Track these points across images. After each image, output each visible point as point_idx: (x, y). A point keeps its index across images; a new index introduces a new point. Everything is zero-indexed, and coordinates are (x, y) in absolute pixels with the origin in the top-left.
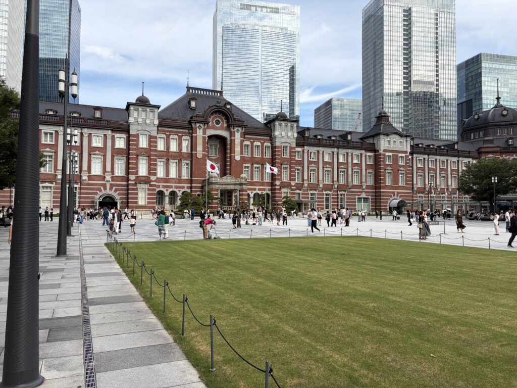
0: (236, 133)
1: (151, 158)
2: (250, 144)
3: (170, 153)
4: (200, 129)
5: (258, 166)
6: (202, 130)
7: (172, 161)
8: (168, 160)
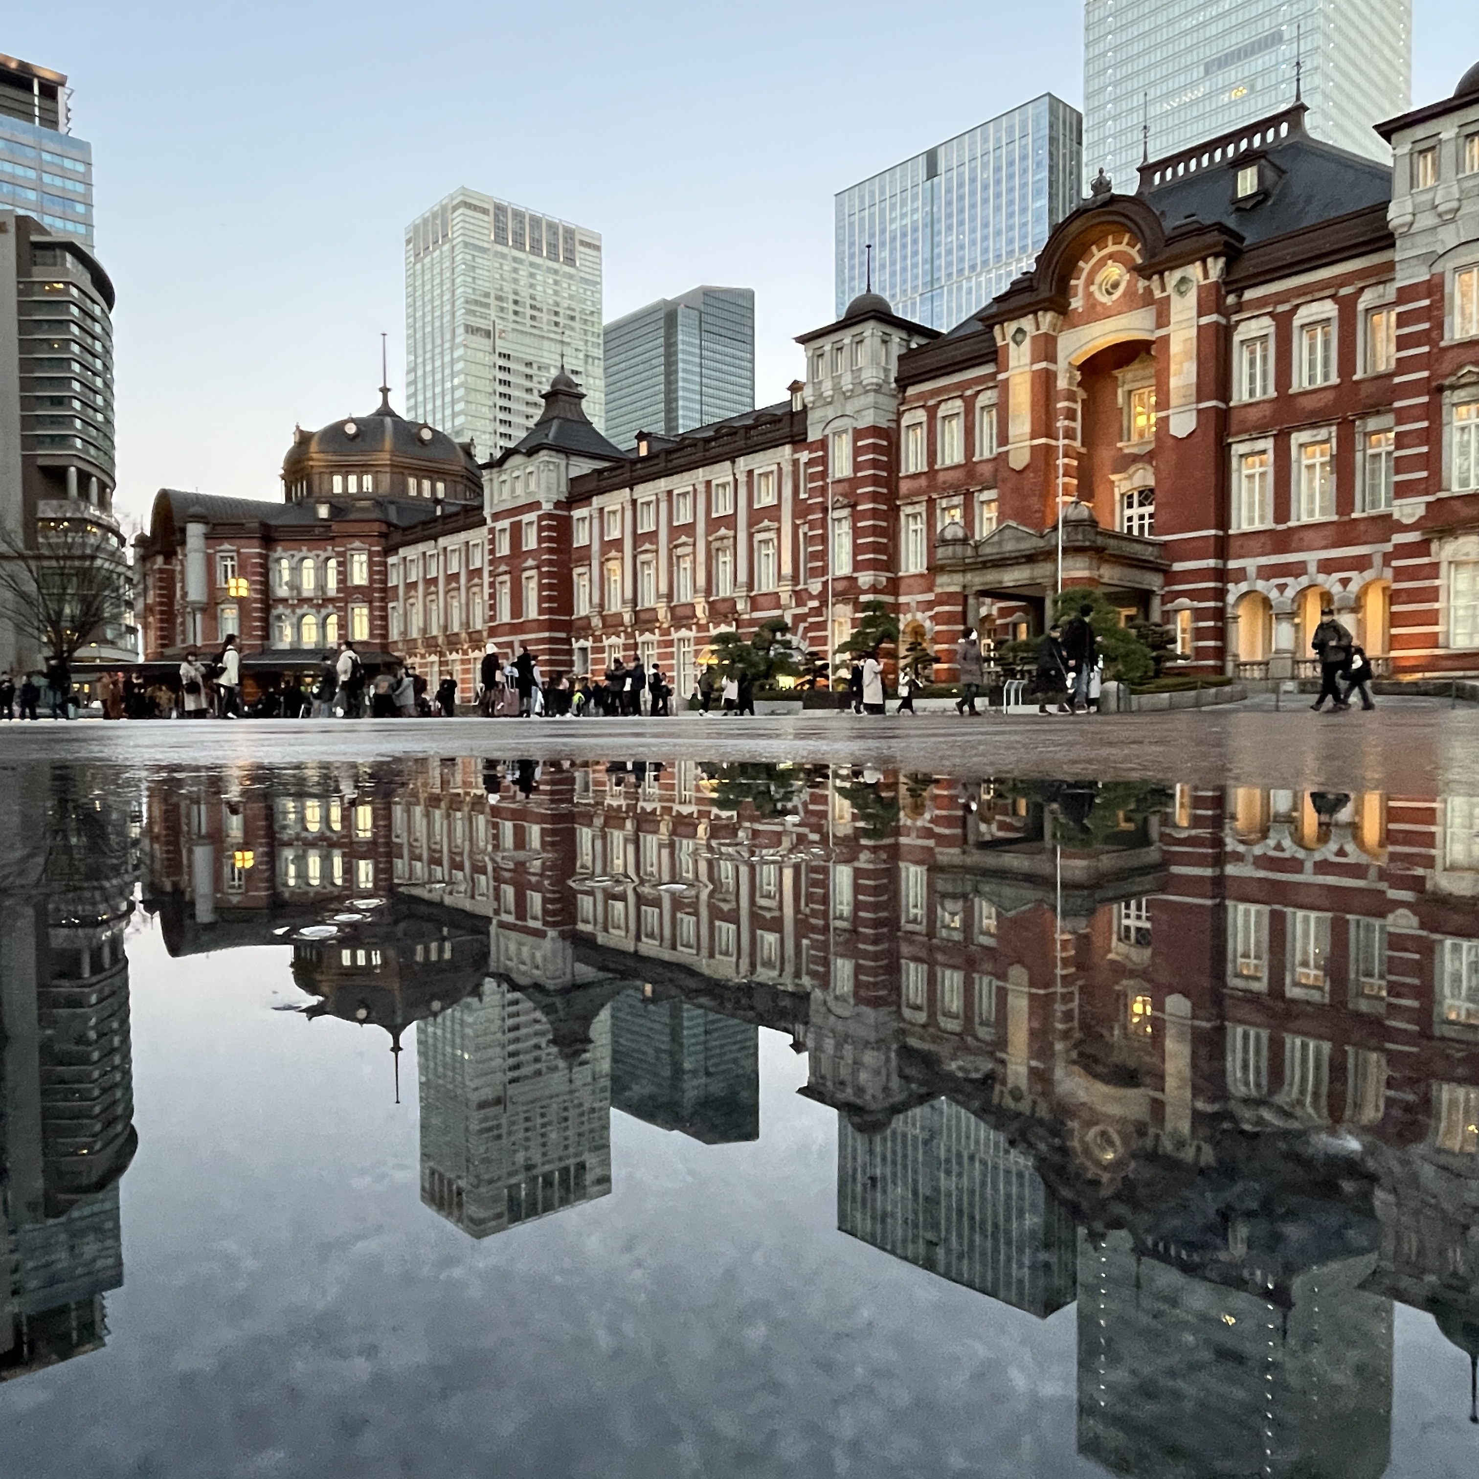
0: (1175, 299)
1: (859, 508)
2: (1272, 330)
3: (941, 477)
4: (1018, 343)
5: (1323, 433)
6: (1027, 344)
7: (944, 503)
8: (931, 502)
